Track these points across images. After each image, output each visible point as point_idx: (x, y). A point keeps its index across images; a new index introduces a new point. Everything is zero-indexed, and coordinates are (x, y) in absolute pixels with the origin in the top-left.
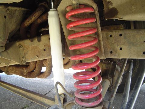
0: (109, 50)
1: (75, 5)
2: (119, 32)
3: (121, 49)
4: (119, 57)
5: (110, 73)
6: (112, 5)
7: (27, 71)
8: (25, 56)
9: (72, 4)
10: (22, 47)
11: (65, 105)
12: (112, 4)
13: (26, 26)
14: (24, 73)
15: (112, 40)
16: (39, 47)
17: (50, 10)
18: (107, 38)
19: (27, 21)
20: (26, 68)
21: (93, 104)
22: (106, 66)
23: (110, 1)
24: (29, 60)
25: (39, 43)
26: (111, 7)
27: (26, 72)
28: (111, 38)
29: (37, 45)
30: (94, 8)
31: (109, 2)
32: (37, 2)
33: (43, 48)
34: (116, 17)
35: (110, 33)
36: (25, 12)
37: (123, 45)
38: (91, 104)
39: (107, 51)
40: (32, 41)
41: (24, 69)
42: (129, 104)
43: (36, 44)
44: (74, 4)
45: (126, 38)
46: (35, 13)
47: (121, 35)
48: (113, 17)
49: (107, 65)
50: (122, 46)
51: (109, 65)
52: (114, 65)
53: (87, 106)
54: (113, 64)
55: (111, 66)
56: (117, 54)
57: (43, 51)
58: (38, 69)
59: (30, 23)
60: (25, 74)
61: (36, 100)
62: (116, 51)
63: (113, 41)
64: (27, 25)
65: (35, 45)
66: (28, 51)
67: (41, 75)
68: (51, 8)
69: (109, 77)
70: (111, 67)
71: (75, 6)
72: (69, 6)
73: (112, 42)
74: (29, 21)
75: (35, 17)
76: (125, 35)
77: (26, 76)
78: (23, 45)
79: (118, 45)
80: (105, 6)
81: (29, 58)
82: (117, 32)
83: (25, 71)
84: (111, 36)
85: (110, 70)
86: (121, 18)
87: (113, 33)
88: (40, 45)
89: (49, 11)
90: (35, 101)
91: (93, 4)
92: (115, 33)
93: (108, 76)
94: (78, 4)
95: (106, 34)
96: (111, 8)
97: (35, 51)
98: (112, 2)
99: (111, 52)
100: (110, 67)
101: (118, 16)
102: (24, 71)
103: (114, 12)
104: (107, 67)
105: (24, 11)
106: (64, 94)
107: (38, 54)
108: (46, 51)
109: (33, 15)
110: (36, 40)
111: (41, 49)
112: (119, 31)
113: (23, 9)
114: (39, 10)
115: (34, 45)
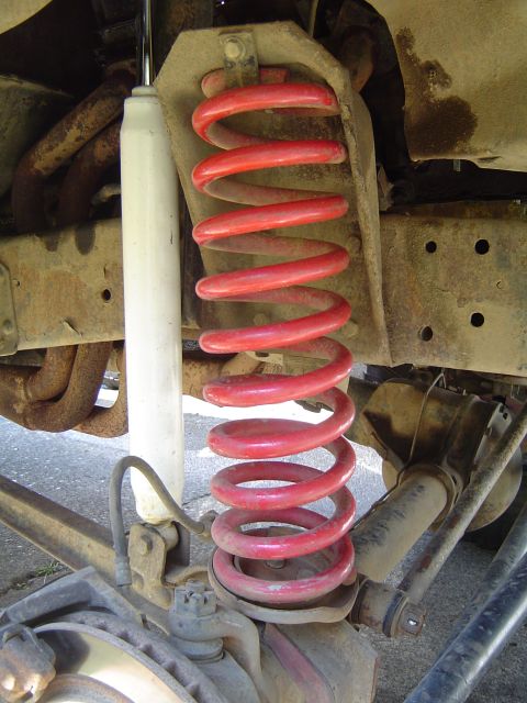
0: (414, 319)
1: (239, 69)
2: (475, 231)
3: (477, 320)
4: (466, 364)
5: (456, 445)
6: (448, 86)
7: (30, 394)
8: (15, 319)
9: (226, 61)
10: (6, 273)
11: (173, 579)
12: (445, 80)
13: (38, 171)
14: (17, 401)
15: (435, 267)
16: (82, 280)
17: (135, 91)
18: (412, 257)
19: (44, 145)
20: (26, 379)
21: (293, 590)
22: (440, 411)
23: (438, 65)
24: (35, 339)
25: (84, 257)
26: (440, 93)
27: (23, 397)
28: (428, 258)
29: (74, 267)
30: (332, 90)
31: (431, 67)
32: (102, 58)
33: (99, 283)
34: (463, 152)
35: (429, 233)
36: (43, 103)
37: (487, 298)
38: (282, 591)
39: (406, 325)
40: (51, 247)
41: (19, 380)
42: (487, 613)
43: (68, 263)
44: (233, 64)
45: (510, 266)
46: (85, 107)
47: (482, 247)
48: (449, 147)
49: (445, 409)
50: (481, 308)
51: (458, 409)
52: (484, 412)
53: (261, 600)
54: (477, 405)
55: (464, 414)
56: (454, 347)
57: (100, 301)
58: (78, 391)
59: (58, 159)
60: (19, 409)
61: (49, 539)
62: (451, 333)
63: (442, 276)
64: (46, 169)
65: (66, 268)
66: (29, 294)
67: (96, 422)
68: (141, 82)
69: (445, 468)
70: (462, 422)
71: (239, 75)
72: (212, 71)
73: (435, 278)
74: (51, 148)
75: (79, 127)
76: (505, 247)
77: (23, 420)
78: (10, 265)
79: (462, 300)
80: (408, 89)
81: (33, 330)
82: (465, 231)
83: (22, 393)
84: (431, 247)
85: (459, 435)
86: (488, 154)
87: (443, 233)
88: (85, 266)
89: (130, 95)
90: (41, 544)
91: (326, 66)
92: (452, 231)
93: (445, 463)
94: (251, 60)
95: (409, 237)
96: (442, 102)
97: (63, 298)
98: (447, 67)
99: (428, 334)
100: (459, 417)
101: (475, 142)
102: (17, 393)
103: (456, 120)
104: (446, 419)
105: (37, 97)
106: (175, 524)
107: (74, 314)
108: (112, 300)
109: (74, 117)
110: (69, 243)
111: (91, 289)
112: (473, 225)
113: (27, 85)
114: (104, 98)
115: (58, 268)
